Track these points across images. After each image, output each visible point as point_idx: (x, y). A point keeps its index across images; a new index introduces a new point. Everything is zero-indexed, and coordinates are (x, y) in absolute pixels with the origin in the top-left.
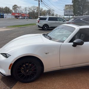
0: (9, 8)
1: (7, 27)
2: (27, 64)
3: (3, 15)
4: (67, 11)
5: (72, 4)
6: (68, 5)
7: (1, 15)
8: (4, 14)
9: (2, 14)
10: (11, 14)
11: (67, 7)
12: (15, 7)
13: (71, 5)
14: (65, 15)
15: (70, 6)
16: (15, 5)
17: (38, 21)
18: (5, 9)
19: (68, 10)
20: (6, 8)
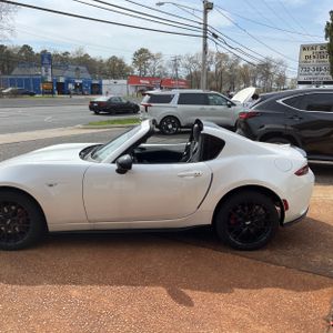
0: (121, 62)
1: (90, 124)
2: (13, 208)
3: (100, 86)
4: (307, 69)
5: (328, 42)
6: (313, 47)
7: (93, 86)
8: (104, 82)
9: (97, 82)
10: (125, 82)
11: (310, 53)
12: (142, 56)
13: (322, 47)
14: (300, 83)
15: (318, 50)
16: (143, 51)
17: (146, 107)
18: (108, 63)
19: (314, 62)
20: (114, 59)
